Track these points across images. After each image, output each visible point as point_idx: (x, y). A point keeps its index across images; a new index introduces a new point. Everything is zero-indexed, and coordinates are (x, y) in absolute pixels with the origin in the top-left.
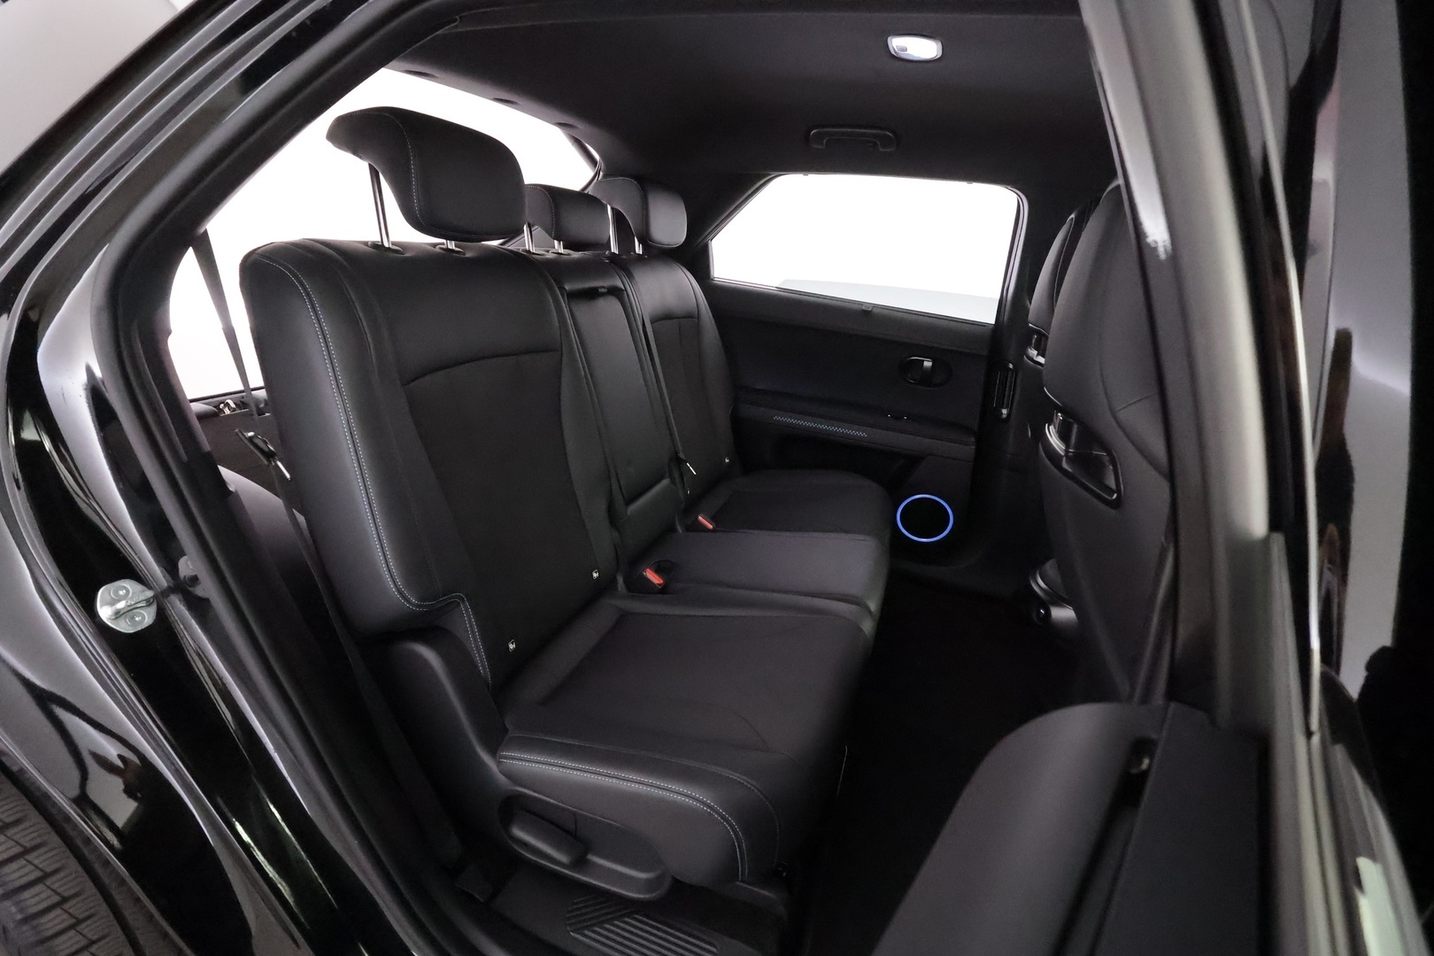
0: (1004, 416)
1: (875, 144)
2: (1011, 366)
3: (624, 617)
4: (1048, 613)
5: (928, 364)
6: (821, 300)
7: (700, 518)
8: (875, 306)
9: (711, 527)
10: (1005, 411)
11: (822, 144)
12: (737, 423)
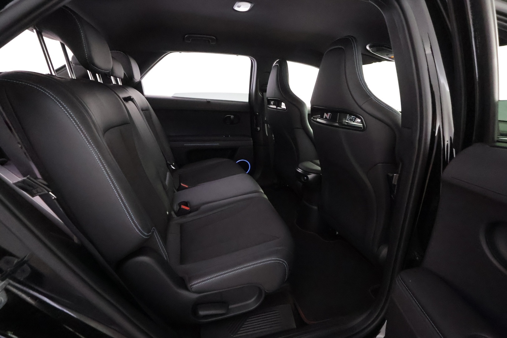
0: (259, 130)
1: (209, 42)
2: (258, 114)
3: (182, 226)
4: (307, 177)
5: (232, 117)
6: (193, 100)
7: (181, 184)
8: (211, 100)
9: (187, 187)
10: (259, 128)
11: (189, 41)
12: (172, 149)
